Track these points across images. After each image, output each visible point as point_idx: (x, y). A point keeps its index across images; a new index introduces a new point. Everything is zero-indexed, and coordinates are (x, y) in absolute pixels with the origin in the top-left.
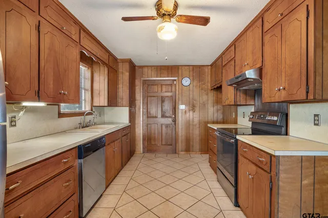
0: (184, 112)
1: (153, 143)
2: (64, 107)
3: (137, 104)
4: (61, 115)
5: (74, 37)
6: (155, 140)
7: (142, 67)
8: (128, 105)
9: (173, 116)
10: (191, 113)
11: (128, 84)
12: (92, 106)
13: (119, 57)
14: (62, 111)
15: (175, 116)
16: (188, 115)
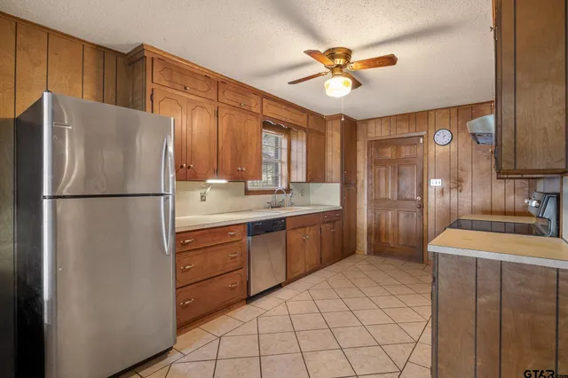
0: (438, 191)
1: (383, 240)
2: (251, 185)
3: (358, 178)
4: (247, 192)
5: (254, 110)
6: (387, 235)
7: (366, 121)
8: (339, 180)
9: (419, 198)
10: (454, 192)
11: (339, 151)
12: (289, 182)
13: (325, 114)
14: (250, 188)
15: (422, 198)
16: (447, 196)
